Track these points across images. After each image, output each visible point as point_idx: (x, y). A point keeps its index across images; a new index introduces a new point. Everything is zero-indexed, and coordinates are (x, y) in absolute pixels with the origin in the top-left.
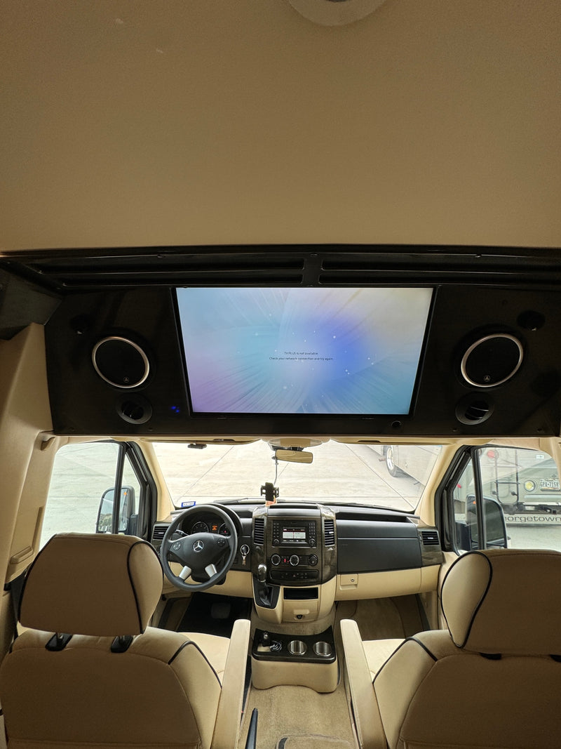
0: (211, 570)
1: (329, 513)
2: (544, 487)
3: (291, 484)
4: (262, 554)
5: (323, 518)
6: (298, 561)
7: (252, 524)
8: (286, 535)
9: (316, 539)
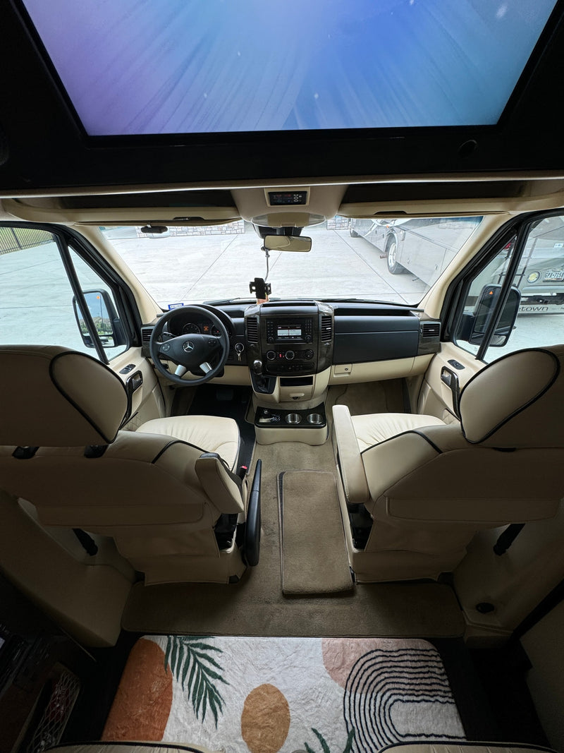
0: (206, 367)
1: (327, 309)
2: (548, 278)
3: (288, 284)
4: (258, 351)
5: (321, 315)
6: (294, 355)
7: (244, 323)
8: (281, 333)
9: (312, 335)
